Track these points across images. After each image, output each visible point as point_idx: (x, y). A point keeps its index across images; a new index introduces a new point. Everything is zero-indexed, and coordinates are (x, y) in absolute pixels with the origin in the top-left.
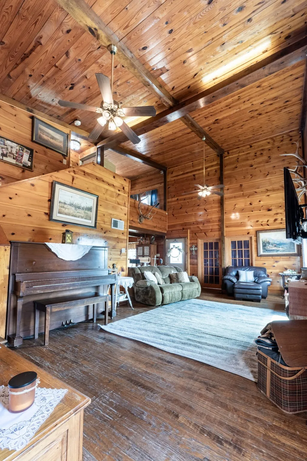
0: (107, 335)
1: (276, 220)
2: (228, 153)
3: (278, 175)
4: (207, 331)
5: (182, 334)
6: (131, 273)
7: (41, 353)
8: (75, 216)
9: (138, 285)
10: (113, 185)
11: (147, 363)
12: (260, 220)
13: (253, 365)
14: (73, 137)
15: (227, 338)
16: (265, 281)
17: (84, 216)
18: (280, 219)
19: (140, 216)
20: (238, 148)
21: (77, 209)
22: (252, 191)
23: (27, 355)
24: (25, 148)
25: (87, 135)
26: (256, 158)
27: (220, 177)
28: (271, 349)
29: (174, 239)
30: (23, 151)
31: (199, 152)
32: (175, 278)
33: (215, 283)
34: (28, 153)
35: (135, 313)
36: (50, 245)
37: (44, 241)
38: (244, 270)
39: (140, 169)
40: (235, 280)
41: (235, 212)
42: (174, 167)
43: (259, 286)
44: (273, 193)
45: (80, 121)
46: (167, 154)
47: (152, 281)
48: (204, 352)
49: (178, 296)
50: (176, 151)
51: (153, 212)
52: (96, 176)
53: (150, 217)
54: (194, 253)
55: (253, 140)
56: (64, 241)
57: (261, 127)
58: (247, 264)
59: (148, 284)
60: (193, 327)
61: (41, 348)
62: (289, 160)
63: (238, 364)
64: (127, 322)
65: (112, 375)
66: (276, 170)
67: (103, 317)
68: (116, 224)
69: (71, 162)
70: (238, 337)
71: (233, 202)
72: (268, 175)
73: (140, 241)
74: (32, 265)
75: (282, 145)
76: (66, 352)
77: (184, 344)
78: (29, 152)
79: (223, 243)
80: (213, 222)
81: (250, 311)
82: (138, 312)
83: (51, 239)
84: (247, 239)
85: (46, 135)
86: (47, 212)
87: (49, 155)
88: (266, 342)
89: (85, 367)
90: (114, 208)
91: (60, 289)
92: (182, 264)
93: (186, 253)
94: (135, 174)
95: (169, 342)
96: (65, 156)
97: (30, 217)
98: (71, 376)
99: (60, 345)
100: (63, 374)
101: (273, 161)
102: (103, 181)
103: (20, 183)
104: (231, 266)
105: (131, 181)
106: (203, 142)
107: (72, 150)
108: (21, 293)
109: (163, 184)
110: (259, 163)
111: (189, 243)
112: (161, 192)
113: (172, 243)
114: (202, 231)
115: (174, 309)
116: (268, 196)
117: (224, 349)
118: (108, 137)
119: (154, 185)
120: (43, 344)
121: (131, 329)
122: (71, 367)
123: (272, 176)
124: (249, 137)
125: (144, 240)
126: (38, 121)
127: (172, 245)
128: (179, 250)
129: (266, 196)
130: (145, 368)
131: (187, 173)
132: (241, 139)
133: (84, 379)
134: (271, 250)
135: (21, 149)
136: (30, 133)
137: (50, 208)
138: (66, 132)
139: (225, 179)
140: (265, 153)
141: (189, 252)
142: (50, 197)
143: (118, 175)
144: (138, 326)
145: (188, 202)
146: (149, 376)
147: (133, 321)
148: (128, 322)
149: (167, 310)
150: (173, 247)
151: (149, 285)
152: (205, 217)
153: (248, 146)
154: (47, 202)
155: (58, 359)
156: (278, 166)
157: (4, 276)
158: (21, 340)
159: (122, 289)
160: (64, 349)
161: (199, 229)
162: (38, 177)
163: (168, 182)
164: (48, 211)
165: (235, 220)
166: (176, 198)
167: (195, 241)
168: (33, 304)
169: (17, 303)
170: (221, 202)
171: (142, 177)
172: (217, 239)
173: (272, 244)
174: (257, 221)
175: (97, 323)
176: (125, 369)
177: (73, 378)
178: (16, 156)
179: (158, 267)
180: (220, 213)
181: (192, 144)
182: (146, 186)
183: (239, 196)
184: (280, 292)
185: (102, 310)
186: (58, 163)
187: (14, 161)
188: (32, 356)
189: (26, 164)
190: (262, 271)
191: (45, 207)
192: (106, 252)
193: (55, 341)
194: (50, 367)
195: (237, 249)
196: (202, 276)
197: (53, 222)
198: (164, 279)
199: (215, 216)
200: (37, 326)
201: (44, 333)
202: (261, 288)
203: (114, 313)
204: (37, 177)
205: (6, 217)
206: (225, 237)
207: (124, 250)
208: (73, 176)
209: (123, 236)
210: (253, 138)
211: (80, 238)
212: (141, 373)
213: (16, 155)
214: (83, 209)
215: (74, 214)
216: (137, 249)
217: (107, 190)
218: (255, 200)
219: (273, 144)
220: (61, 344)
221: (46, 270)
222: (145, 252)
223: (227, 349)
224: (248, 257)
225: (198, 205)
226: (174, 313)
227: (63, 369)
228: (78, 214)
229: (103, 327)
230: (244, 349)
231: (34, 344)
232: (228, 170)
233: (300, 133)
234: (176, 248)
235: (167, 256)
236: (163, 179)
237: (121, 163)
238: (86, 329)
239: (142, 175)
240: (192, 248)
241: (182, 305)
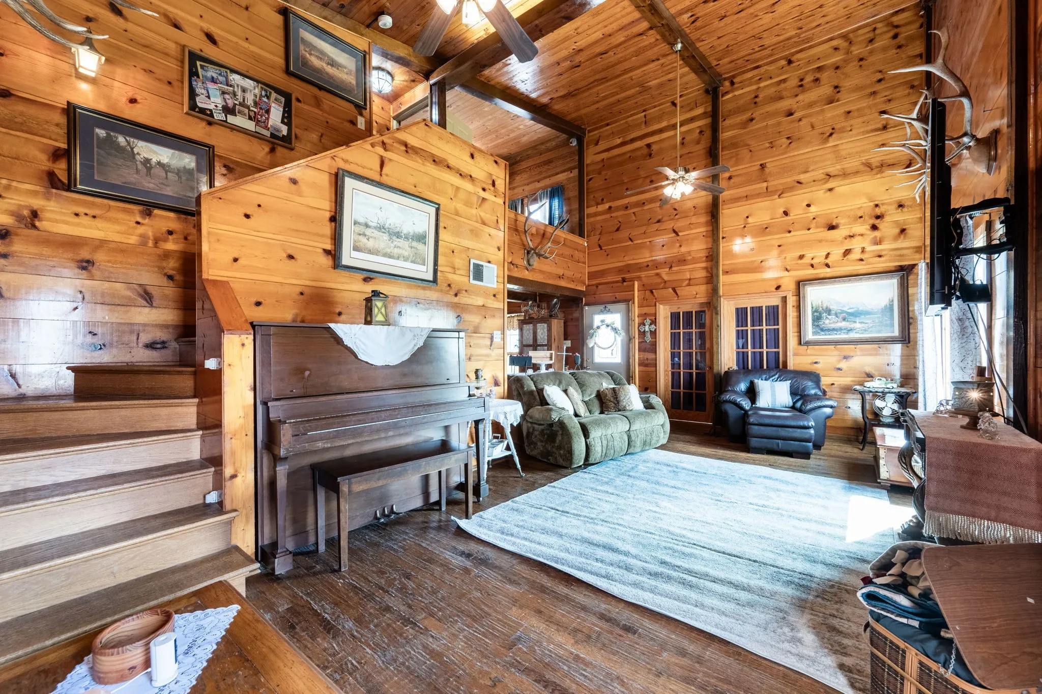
0: (472, 547)
1: (847, 252)
2: (732, 83)
3: (858, 134)
4: (703, 540)
5: (644, 546)
6: (515, 390)
7: (334, 594)
8: (390, 257)
9: (531, 417)
10: (471, 176)
11: (576, 631)
12: (809, 255)
13: (840, 644)
14: (376, 60)
15: (755, 561)
16: (820, 407)
17: (409, 255)
18: (859, 250)
19: (528, 253)
20: (758, 67)
21: (394, 238)
22: (789, 180)
23: (304, 597)
24: (273, 92)
25: (406, 52)
26: (803, 92)
27: (710, 148)
28: (916, 624)
29: (603, 306)
30: (268, 98)
31: (661, 85)
32: (612, 399)
33: (697, 410)
34: (281, 102)
35: (527, 485)
36: (339, 328)
37: (326, 318)
38: (766, 380)
39: (524, 136)
40: (746, 404)
41: (743, 236)
42: (602, 127)
43: (808, 420)
44: (842, 183)
45: (389, 15)
46: (586, 94)
47: (563, 409)
48: (709, 601)
49: (621, 443)
50: (611, 83)
51: (556, 242)
52: (433, 155)
53: (551, 253)
54: (648, 338)
55: (797, 44)
56: (369, 319)
57: (821, 6)
58: (773, 364)
59: (553, 417)
60: (666, 527)
61: (332, 577)
62: (886, 94)
63: (800, 641)
64: (513, 509)
65: (499, 663)
66: (852, 122)
67: (460, 495)
68: (478, 273)
69: (375, 124)
70: (781, 558)
71: (742, 209)
72: (831, 135)
73: (526, 312)
74: (304, 378)
75: (871, 52)
76: (388, 592)
77: (655, 575)
78: (283, 100)
79: (717, 314)
80: (695, 261)
81: (792, 484)
82: (534, 483)
83: (340, 314)
84: (775, 301)
85: (317, 57)
86: (329, 247)
87: (326, 107)
88: (895, 602)
89: (432, 636)
90: (475, 233)
91: (367, 436)
92: (620, 364)
93: (630, 339)
94: (513, 149)
95: (617, 570)
96: (361, 108)
97: (293, 260)
98: (403, 664)
99: (373, 572)
100: (385, 655)
101: (844, 97)
102: (448, 167)
103: (265, 176)
104: (735, 367)
105: (510, 166)
106: (674, 56)
107: (376, 94)
108: (282, 450)
109: (577, 170)
110: (810, 105)
111: (637, 314)
112: (573, 192)
113: (599, 313)
114: (667, 285)
115: (612, 475)
116: (830, 190)
117: (754, 592)
118: (454, 56)
119: (557, 174)
120: (336, 568)
121: (525, 531)
122: (401, 635)
123: (841, 139)
124: (788, 35)
125: (536, 309)
126: (299, 22)
127: (597, 319)
128: (615, 330)
129: (825, 192)
130: (573, 645)
131: (633, 140)
132: (766, 42)
133: (435, 674)
134: (834, 330)
135: (263, 93)
136: (281, 51)
137: (335, 239)
138: (361, 48)
139: (724, 153)
140: (824, 76)
141: (637, 336)
142: (333, 210)
143: (480, 151)
144: (539, 522)
145: (634, 213)
146: (585, 670)
147: (528, 508)
148: (517, 510)
149: (599, 477)
150: (600, 324)
151: (557, 419)
152: (676, 250)
153: (783, 62)
154: (328, 223)
155: (372, 611)
156: (858, 110)
157: (244, 407)
158: (289, 558)
159: (497, 428)
160: (383, 581)
161: (659, 280)
162: (304, 160)
163: (587, 165)
164: (331, 244)
165: (744, 255)
166: (607, 206)
167: (650, 310)
168: (309, 472)
169: (275, 472)
170: (713, 211)
171: (529, 157)
172: (702, 304)
173: (836, 315)
174: (801, 257)
175: (448, 513)
176: (527, 648)
177: (408, 668)
178: (255, 112)
179: (572, 374)
180: (710, 240)
181: (646, 65)
182: (538, 178)
183: (758, 195)
184: (852, 432)
185: (457, 479)
186: (348, 125)
187: (250, 125)
188: (313, 600)
189: (278, 131)
190: (811, 380)
191: (323, 236)
192: (462, 343)
193: (361, 560)
194: (355, 634)
195: (749, 328)
196: (665, 392)
197: (342, 272)
198: (586, 403)
199: (698, 247)
200: (321, 522)
201: (337, 538)
202: (813, 424)
203: (485, 488)
204: (302, 161)
205: (240, 262)
206: (722, 299)
207: (497, 336)
208: (382, 157)
209: (495, 303)
210: (796, 39)
211: (403, 311)
212: (565, 661)
213: (256, 110)
214: (407, 238)
215: (389, 251)
216: (521, 329)
217: (458, 188)
218: (796, 201)
219: (848, 52)
220: (374, 569)
221: (335, 390)
222: (539, 337)
223: (761, 592)
224: (777, 346)
225: (659, 221)
226: (616, 487)
227: (384, 642)
228: (396, 251)
229: (463, 524)
230: (804, 596)
231: (318, 567)
232: (732, 127)
233: (922, 16)
234: (608, 326)
235: (587, 345)
236: (577, 158)
237: (481, 122)
238: (425, 528)
239: (530, 152)
240: (644, 325)
241: (631, 466)
